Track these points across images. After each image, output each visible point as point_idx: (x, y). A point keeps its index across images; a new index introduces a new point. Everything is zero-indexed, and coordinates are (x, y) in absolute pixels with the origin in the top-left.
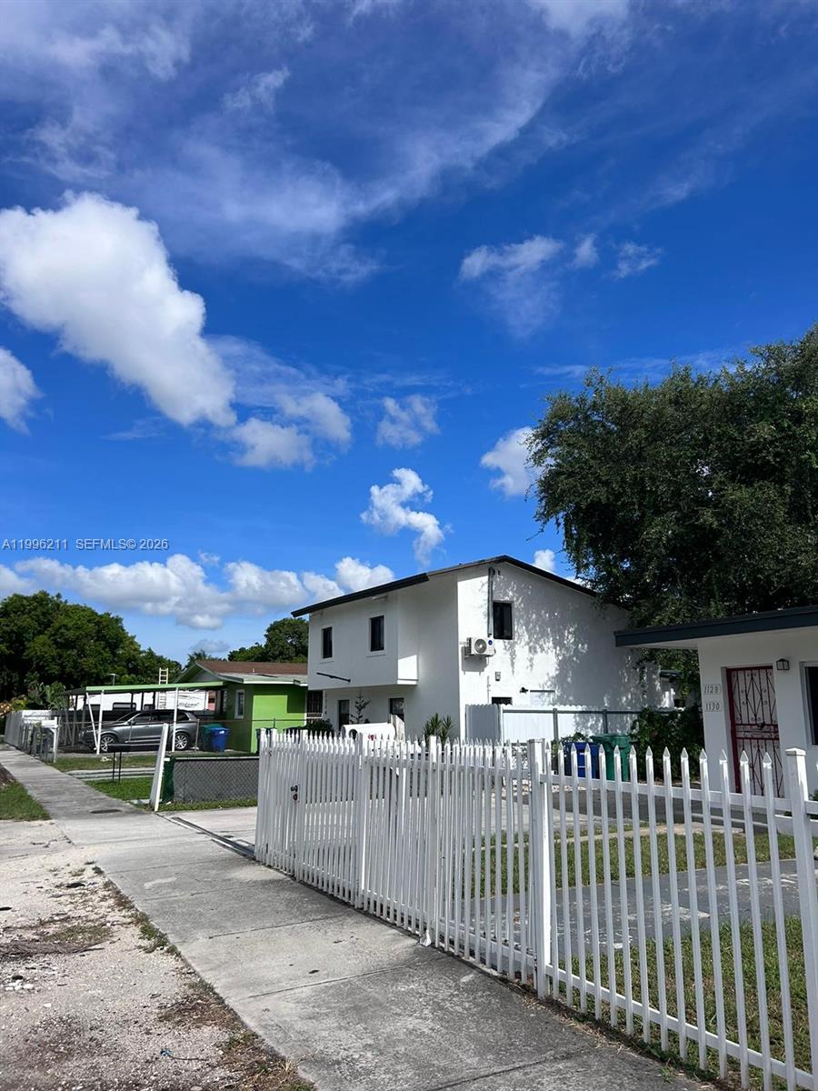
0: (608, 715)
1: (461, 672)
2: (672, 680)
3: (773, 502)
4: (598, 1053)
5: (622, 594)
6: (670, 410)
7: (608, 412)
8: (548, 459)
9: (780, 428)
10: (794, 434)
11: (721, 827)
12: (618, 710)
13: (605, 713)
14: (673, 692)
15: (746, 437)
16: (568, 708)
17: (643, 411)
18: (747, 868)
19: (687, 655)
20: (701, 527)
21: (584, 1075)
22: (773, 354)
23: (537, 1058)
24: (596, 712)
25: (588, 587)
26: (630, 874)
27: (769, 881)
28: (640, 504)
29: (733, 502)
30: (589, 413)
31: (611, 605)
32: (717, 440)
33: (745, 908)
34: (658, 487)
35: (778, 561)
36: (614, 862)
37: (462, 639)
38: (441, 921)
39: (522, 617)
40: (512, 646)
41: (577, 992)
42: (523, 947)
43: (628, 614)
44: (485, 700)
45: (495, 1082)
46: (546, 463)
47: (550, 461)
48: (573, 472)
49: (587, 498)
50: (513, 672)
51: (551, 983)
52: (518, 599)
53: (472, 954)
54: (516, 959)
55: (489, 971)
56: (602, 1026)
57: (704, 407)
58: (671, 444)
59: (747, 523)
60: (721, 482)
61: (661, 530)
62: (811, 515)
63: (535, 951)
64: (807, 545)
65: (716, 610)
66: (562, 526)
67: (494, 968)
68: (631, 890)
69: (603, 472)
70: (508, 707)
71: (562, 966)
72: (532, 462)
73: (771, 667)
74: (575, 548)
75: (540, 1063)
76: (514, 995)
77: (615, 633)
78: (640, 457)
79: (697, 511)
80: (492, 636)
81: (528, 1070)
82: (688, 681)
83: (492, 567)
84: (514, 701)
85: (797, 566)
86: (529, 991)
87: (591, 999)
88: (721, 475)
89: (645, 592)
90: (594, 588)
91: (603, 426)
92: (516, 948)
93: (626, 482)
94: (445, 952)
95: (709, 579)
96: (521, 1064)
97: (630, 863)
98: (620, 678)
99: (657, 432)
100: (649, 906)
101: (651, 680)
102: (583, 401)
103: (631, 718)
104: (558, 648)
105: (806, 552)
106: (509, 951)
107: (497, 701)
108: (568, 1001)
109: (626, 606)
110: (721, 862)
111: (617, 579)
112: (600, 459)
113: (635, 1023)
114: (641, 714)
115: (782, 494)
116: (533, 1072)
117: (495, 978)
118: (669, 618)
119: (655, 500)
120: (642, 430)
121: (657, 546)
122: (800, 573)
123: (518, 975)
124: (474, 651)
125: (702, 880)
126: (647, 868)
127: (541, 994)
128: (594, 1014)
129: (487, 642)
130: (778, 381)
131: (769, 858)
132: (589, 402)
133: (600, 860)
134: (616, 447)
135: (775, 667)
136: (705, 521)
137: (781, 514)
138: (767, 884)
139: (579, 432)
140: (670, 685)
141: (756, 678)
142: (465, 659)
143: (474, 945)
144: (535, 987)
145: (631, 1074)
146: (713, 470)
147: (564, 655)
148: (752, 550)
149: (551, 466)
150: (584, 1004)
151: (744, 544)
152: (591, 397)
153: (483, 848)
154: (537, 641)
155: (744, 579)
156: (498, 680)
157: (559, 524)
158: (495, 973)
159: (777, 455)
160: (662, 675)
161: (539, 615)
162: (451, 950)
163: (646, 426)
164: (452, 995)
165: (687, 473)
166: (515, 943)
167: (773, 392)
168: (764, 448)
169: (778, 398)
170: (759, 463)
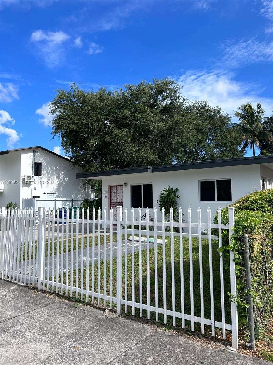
0: (73, 201)
1: (21, 187)
2: (95, 190)
3: (127, 135)
4: (56, 303)
5: (80, 162)
6: (98, 102)
7: (78, 99)
8: (57, 112)
9: (131, 113)
10: (135, 115)
11: (103, 233)
12: (77, 199)
13: (72, 200)
14: (94, 194)
15: (121, 114)
16: (60, 199)
17: (90, 100)
18: (110, 244)
19: (99, 182)
20: (105, 142)
21: (50, 310)
22: (130, 88)
23: (35, 308)
24: (69, 200)
25: (70, 159)
26: (74, 249)
27: (116, 247)
28: (87, 132)
29: (116, 134)
30: (72, 98)
31: (76, 165)
32: (112, 114)
33: (108, 256)
34: (93, 127)
35: (128, 154)
36: (70, 246)
37: (22, 175)
38: (4, 270)
39: (45, 168)
40: (41, 178)
41: (51, 286)
42: (34, 275)
43: (82, 168)
44: (30, 197)
45: (19, 318)
46: (56, 114)
47: (57, 113)
48: (65, 118)
49: (70, 128)
50: (41, 187)
51: (42, 285)
52: (44, 162)
53: (15, 280)
54: (31, 279)
55: (21, 284)
56: (58, 295)
57: (109, 102)
58: (98, 113)
59: (119, 142)
60: (113, 128)
61: (93, 142)
62: (137, 141)
63: (38, 276)
64: (136, 150)
65: (109, 168)
66: (61, 137)
67: (23, 283)
68: (75, 254)
69: (75, 119)
70: (39, 199)
71: (46, 279)
72: (51, 113)
73: (122, 186)
74: (65, 146)
75: (36, 309)
76: (29, 290)
77: (76, 174)
78: (88, 116)
79: (105, 136)
80: (34, 175)
81: (31, 312)
82: (98, 190)
83: (35, 150)
84: (41, 197)
85: (132, 156)
86: (35, 288)
87: (55, 287)
88: (113, 125)
89: (88, 162)
90: (71, 159)
91: (76, 104)
92: (31, 275)
93: (83, 124)
94: (6, 281)
95: (107, 158)
96: (29, 311)
97: (75, 246)
98: (78, 189)
99: (94, 108)
100: (79, 258)
101: (88, 190)
102: (70, 94)
103: (81, 202)
104: (58, 179)
105: (135, 152)
106: (28, 277)
107: (34, 197)
108: (48, 289)
109: (82, 166)
110: (102, 243)
111: (79, 157)
112: (74, 115)
113: (68, 292)
114: (84, 201)
115: (130, 133)
116: (32, 313)
117: (23, 286)
118: (94, 170)
119: (92, 132)
120: (89, 107)
121: (92, 147)
122: (133, 158)
123: (31, 284)
124: (26, 180)
125: (96, 249)
126: (80, 247)
127: (39, 289)
128: (56, 292)
129: (32, 177)
130: (131, 97)
131: (116, 241)
132: (72, 94)
133: (65, 246)
134: (80, 111)
135: (123, 186)
136: (107, 139)
137: (129, 139)
138: (114, 248)
139: (68, 104)
140: (94, 191)
141: (118, 189)
142: (23, 182)
143: (16, 277)
144: (37, 287)
145: (65, 307)
146: (111, 124)
147: (60, 182)
148: (120, 150)
149: (58, 115)
150: (52, 289)
151: (118, 148)
152: (73, 93)
153: (24, 246)
154: (50, 177)
155: (118, 159)
156: (35, 190)
157: (60, 137)
158: (23, 285)
159: (130, 121)
160: (91, 188)
161: (51, 168)
162: (8, 279)
163: (90, 106)
164: (7, 294)
165: (102, 123)
166: (31, 274)
167: (130, 100)
168: (126, 118)
169: (131, 103)
170: (124, 123)
